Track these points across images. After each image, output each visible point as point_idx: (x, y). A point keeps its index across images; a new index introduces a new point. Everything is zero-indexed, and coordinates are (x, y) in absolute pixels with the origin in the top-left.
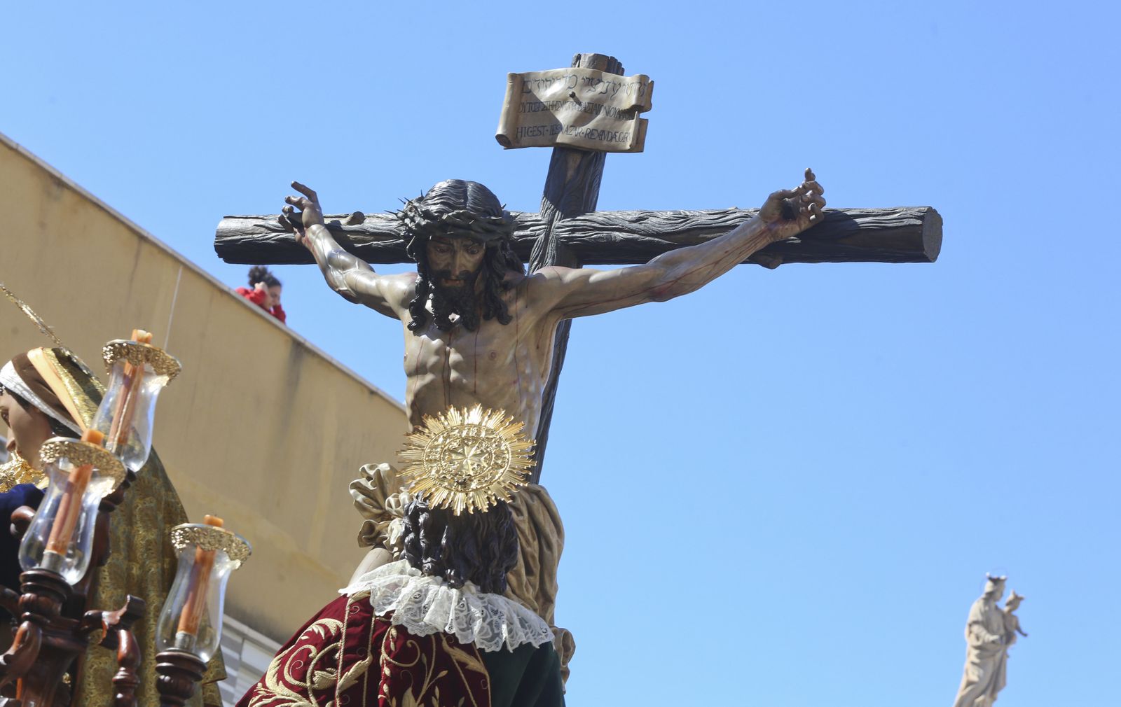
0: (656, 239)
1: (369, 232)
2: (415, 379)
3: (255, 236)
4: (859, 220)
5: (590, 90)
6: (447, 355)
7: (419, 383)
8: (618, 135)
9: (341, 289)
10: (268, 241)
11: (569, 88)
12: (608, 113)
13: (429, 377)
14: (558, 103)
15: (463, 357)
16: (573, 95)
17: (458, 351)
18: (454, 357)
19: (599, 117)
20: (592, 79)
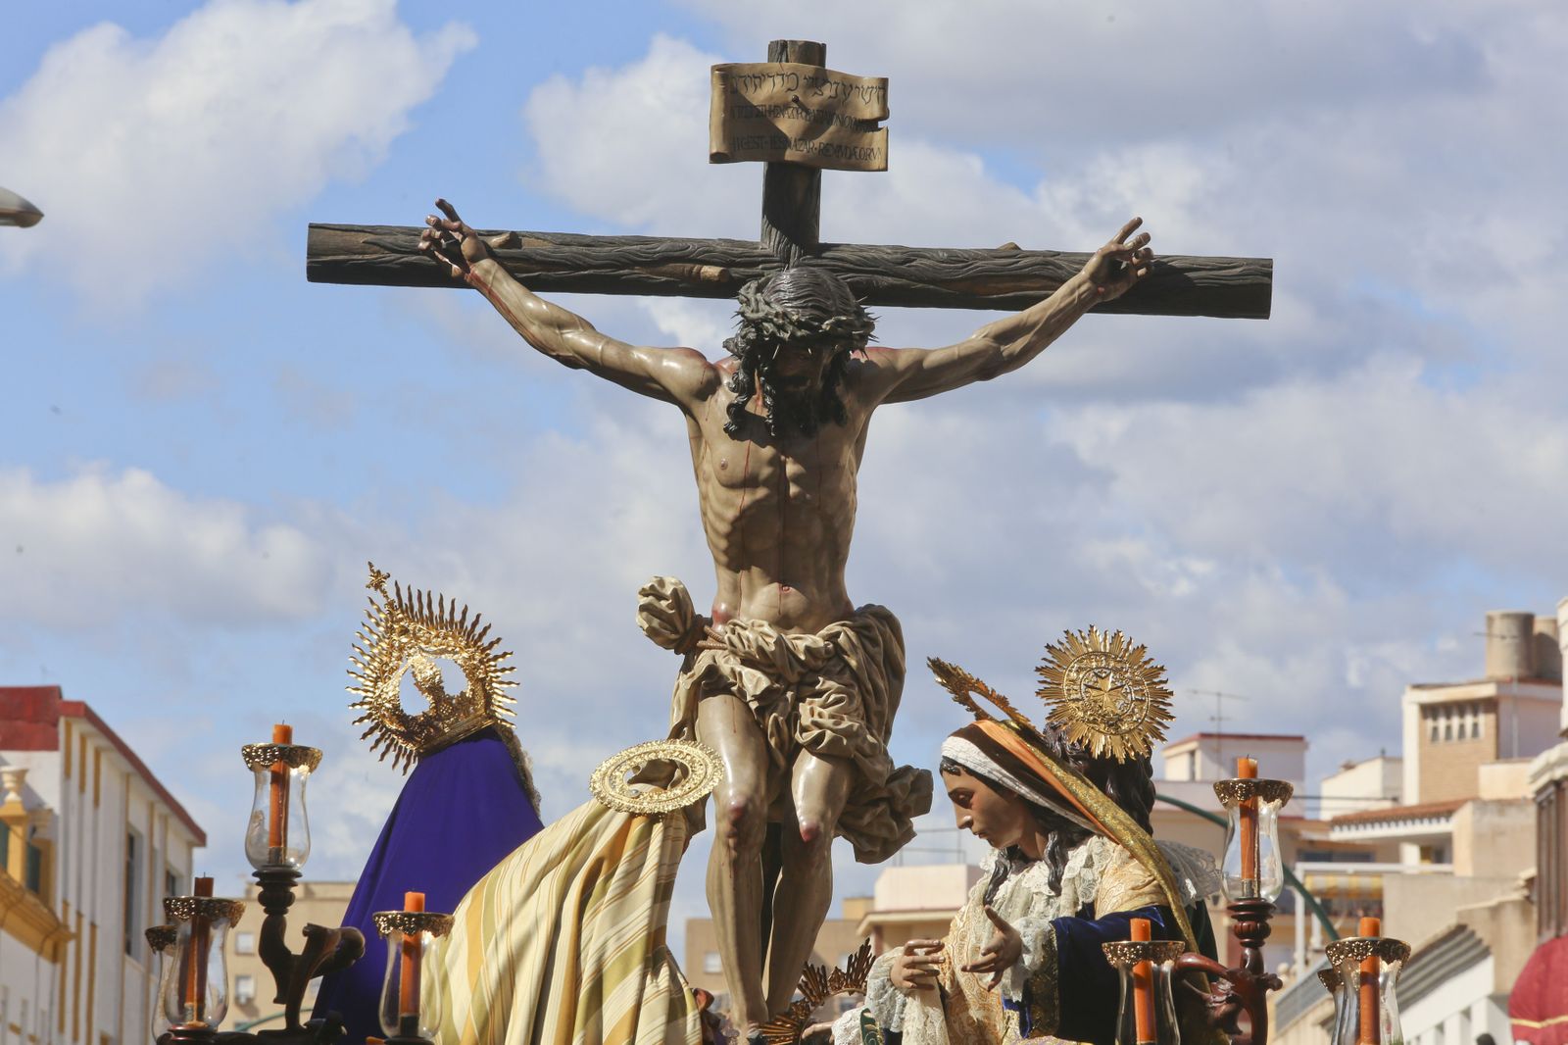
0: (932, 287)
1: (534, 259)
2: (740, 493)
3: (367, 257)
4: (1191, 275)
5: (816, 93)
6: (783, 466)
7: (744, 499)
8: (858, 150)
9: (561, 354)
10: (389, 265)
11: (789, 89)
12: (842, 123)
13: (761, 492)
14: (778, 109)
15: (805, 468)
16: (796, 100)
17: (797, 461)
18: (791, 468)
19: (832, 128)
20: (817, 79)
